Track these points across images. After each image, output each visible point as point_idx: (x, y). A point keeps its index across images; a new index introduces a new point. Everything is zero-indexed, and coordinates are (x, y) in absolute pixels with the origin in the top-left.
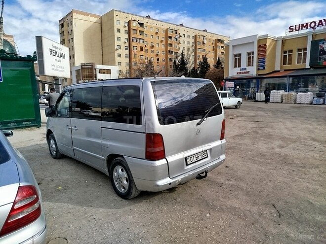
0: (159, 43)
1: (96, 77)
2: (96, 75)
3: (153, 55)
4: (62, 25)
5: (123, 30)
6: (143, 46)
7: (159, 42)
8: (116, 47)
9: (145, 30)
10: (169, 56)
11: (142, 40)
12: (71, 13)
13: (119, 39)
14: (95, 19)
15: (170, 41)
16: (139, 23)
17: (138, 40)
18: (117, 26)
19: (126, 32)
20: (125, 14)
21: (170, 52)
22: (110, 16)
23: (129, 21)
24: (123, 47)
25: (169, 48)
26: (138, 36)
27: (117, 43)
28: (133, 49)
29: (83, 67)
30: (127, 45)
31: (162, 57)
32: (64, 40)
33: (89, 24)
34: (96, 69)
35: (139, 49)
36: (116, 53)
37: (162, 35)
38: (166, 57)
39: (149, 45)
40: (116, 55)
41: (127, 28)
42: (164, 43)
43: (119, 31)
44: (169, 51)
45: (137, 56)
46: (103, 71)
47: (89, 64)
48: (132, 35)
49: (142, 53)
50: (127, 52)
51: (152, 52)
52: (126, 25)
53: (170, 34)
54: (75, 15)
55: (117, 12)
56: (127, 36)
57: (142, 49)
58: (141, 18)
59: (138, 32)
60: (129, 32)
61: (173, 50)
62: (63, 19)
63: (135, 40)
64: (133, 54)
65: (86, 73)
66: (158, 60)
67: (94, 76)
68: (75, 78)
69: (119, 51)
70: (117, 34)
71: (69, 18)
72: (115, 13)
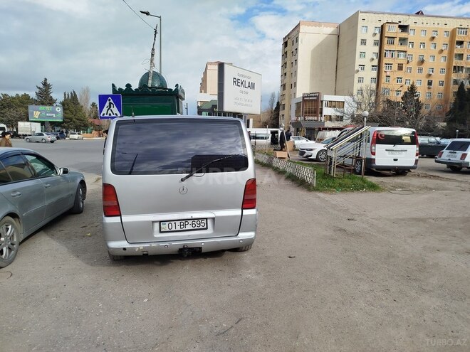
0: (436, 55)
1: (321, 113)
2: (322, 109)
3: (423, 76)
4: (286, 44)
5: (370, 41)
6: (404, 62)
7: (435, 52)
8: (357, 68)
9: (410, 36)
10: (454, 76)
11: (402, 53)
12: (298, 26)
13: (363, 54)
14: (330, 30)
15: (458, 50)
16: (400, 27)
17: (396, 53)
18: (361, 35)
19: (375, 43)
20: (376, 15)
21: (457, 69)
22: (353, 22)
23: (382, 26)
24: (368, 67)
25: (456, 62)
26: (397, 46)
27: (359, 61)
28: (384, 69)
29: (306, 99)
30: (376, 62)
31: (438, 77)
32: (286, 63)
33: (321, 38)
34: (322, 102)
35: (395, 67)
36: (356, 76)
37: (443, 40)
38: (448, 77)
39: (415, 60)
40: (356, 80)
41: (378, 37)
42: (445, 53)
43: (364, 42)
44: (455, 67)
45: (391, 79)
46: (333, 104)
47: (313, 95)
48: (386, 47)
49: (400, 74)
50: (374, 74)
51: (421, 70)
52: (377, 32)
53: (459, 37)
54: (302, 29)
55: (364, 14)
56: (376, 49)
57: (400, 68)
58: (404, 17)
59: (397, 41)
60: (380, 43)
61: (465, 66)
62: (288, 35)
63: (389, 54)
64: (384, 76)
65: (309, 107)
66: (430, 83)
67: (319, 111)
68: (294, 114)
69: (361, 74)
70: (360, 48)
71: (295, 33)
72: (361, 16)
